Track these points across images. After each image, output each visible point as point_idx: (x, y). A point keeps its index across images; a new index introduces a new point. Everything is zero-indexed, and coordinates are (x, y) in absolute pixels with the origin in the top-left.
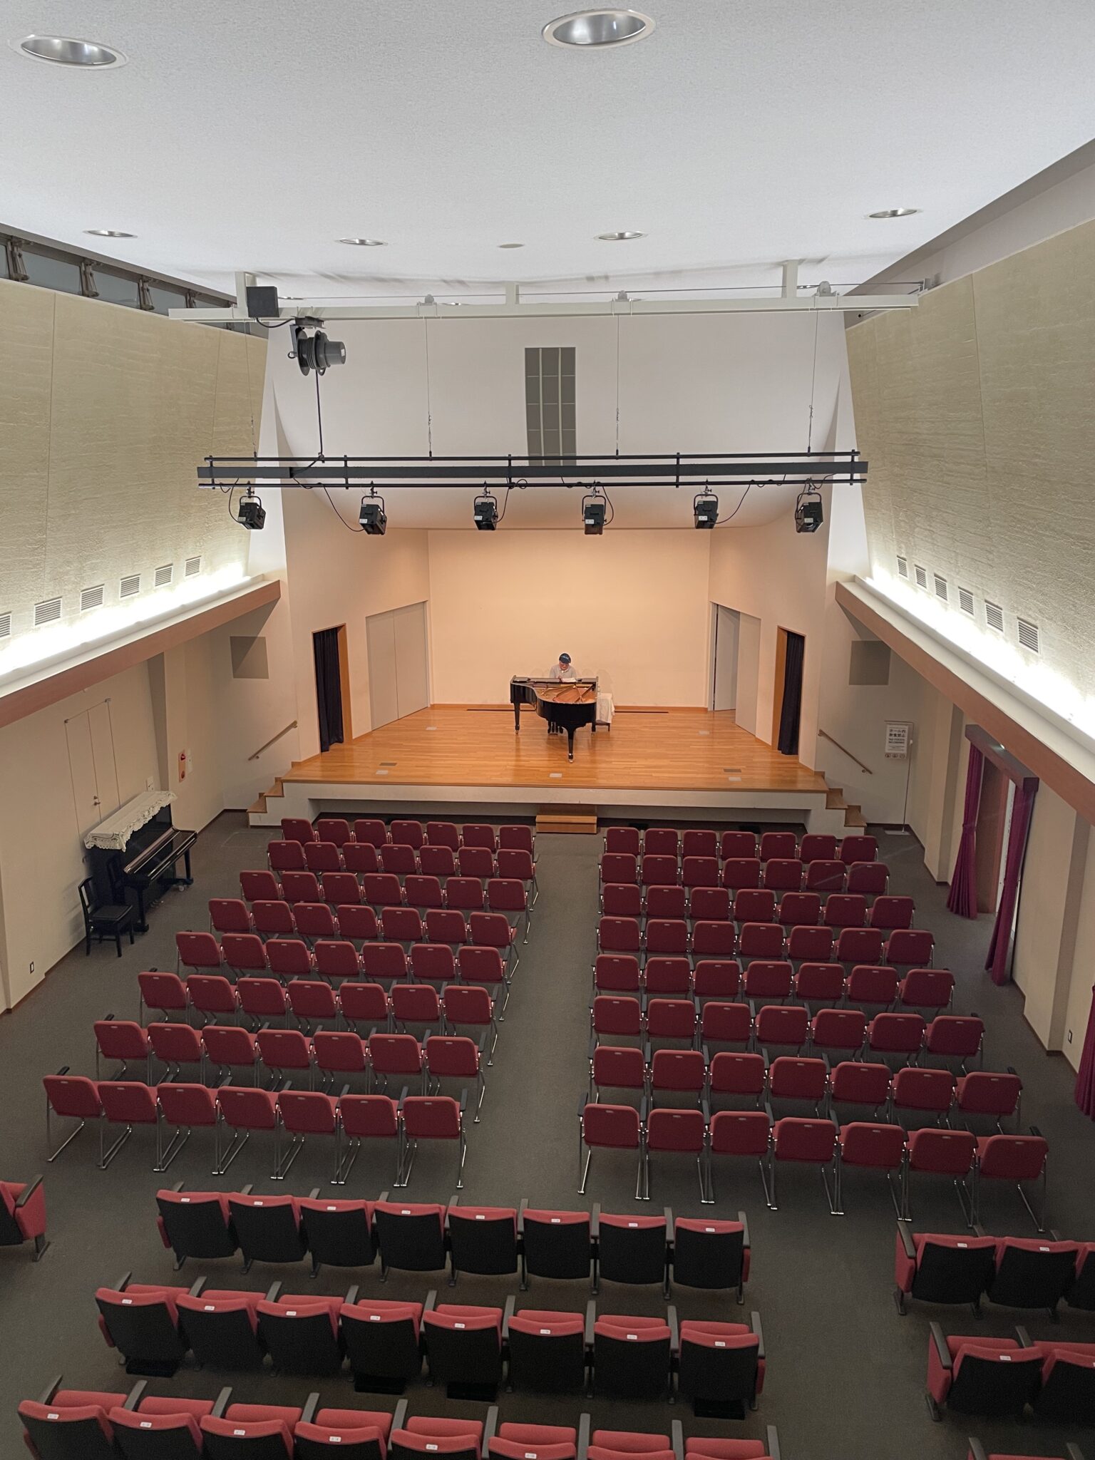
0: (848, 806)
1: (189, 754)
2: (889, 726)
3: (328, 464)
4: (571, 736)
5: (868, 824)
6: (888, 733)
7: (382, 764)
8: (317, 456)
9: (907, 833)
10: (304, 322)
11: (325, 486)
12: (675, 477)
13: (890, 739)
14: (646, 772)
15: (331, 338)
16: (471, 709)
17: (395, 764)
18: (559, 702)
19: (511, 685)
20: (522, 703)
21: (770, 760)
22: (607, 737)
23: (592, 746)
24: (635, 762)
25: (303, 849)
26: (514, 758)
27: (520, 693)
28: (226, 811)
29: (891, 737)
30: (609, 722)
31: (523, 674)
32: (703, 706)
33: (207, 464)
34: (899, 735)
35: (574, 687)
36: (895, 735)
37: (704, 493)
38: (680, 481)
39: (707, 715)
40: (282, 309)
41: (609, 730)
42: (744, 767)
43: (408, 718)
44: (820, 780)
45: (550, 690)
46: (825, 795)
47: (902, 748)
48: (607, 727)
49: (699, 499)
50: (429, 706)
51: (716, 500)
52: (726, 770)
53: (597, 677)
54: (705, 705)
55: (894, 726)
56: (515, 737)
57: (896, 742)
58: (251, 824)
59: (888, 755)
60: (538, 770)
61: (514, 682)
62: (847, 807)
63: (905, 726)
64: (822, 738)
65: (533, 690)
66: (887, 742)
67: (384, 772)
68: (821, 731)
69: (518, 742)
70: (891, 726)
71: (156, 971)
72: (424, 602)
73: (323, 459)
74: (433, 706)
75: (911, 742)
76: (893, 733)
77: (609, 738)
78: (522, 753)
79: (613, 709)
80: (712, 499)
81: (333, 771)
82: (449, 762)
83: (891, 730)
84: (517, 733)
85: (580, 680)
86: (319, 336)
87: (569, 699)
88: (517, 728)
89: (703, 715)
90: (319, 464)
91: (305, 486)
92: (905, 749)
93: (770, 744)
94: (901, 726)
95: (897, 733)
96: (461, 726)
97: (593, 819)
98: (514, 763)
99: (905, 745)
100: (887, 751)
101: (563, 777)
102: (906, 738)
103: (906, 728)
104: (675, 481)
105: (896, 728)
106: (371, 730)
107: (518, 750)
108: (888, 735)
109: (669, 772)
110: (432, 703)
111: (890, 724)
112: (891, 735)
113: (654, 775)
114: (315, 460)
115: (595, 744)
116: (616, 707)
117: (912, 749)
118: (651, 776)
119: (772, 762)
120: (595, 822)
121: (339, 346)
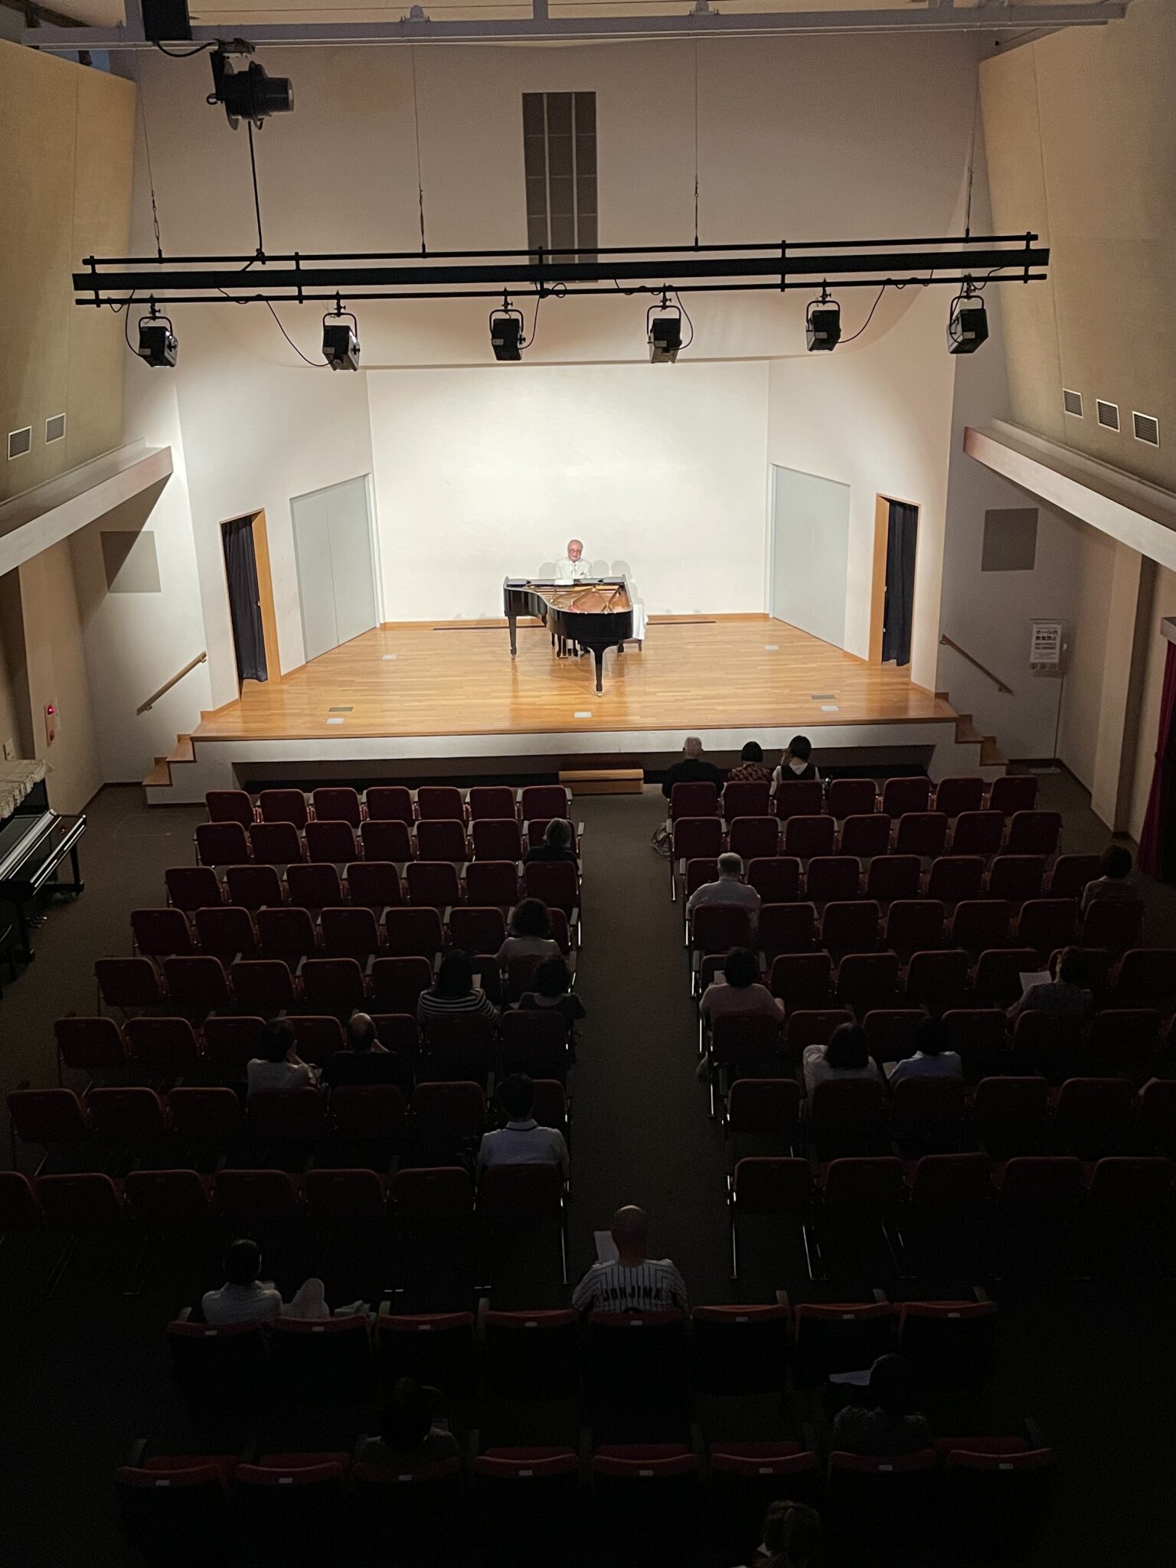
0: (984, 737)
1: (57, 705)
2: (1035, 626)
3: (270, 266)
4: (599, 660)
5: (1010, 761)
6: (1035, 635)
7: (331, 710)
8: (255, 254)
9: (1058, 770)
10: (228, 48)
11: (267, 299)
12: (780, 276)
13: (1037, 644)
14: (706, 704)
15: (271, 73)
16: (439, 627)
17: (351, 709)
18: (578, 612)
19: (505, 590)
20: (519, 615)
21: (866, 681)
22: (639, 660)
23: (620, 672)
24: (688, 691)
25: (247, 834)
26: (510, 694)
27: (518, 600)
28: (107, 786)
29: (1039, 642)
30: (642, 637)
31: (520, 576)
32: (762, 611)
33: (88, 269)
34: (1049, 638)
35: (594, 590)
36: (1044, 638)
37: (820, 299)
38: (787, 282)
39: (767, 624)
40: (193, 26)
41: (640, 650)
42: (838, 692)
43: (351, 643)
44: (942, 703)
45: (562, 596)
46: (954, 725)
47: (1054, 656)
48: (637, 645)
49: (813, 308)
50: (378, 626)
51: (837, 309)
52: (814, 697)
53: (624, 575)
54: (765, 609)
55: (1043, 626)
56: (511, 664)
57: (1045, 648)
58: (150, 802)
59: (1034, 666)
60: (557, 709)
61: (508, 586)
62: (982, 739)
63: (1055, 626)
64: (948, 647)
65: (538, 597)
66: (1033, 646)
67: (339, 721)
68: (944, 636)
69: (515, 668)
70: (1039, 626)
71: (74, 1015)
72: (365, 476)
73: (261, 257)
74: (385, 627)
75: (1065, 646)
76: (1041, 635)
77: (641, 660)
78: (521, 687)
79: (646, 620)
80: (832, 307)
81: (263, 722)
82: (428, 703)
83: (1039, 632)
84: (513, 659)
85: (601, 581)
86: (256, 70)
87: (591, 607)
88: (514, 651)
89: (762, 623)
90: (257, 266)
91: (237, 299)
92: (1057, 656)
93: (867, 659)
94: (1051, 626)
95: (1046, 635)
96: (432, 652)
97: (639, 773)
98: (509, 701)
99: (1057, 651)
100: (1032, 660)
101: (593, 716)
102: (1058, 642)
103: (1059, 628)
104: (780, 282)
105: (1045, 628)
106: (304, 663)
107: (515, 681)
108: (1034, 638)
109: (739, 704)
110: (382, 622)
111: (1037, 623)
112: (1038, 638)
113: (718, 708)
114: (251, 259)
115: (623, 669)
116: (649, 617)
117: (1066, 658)
118: (715, 709)
119: (870, 684)
120: (642, 776)
121: (283, 85)
